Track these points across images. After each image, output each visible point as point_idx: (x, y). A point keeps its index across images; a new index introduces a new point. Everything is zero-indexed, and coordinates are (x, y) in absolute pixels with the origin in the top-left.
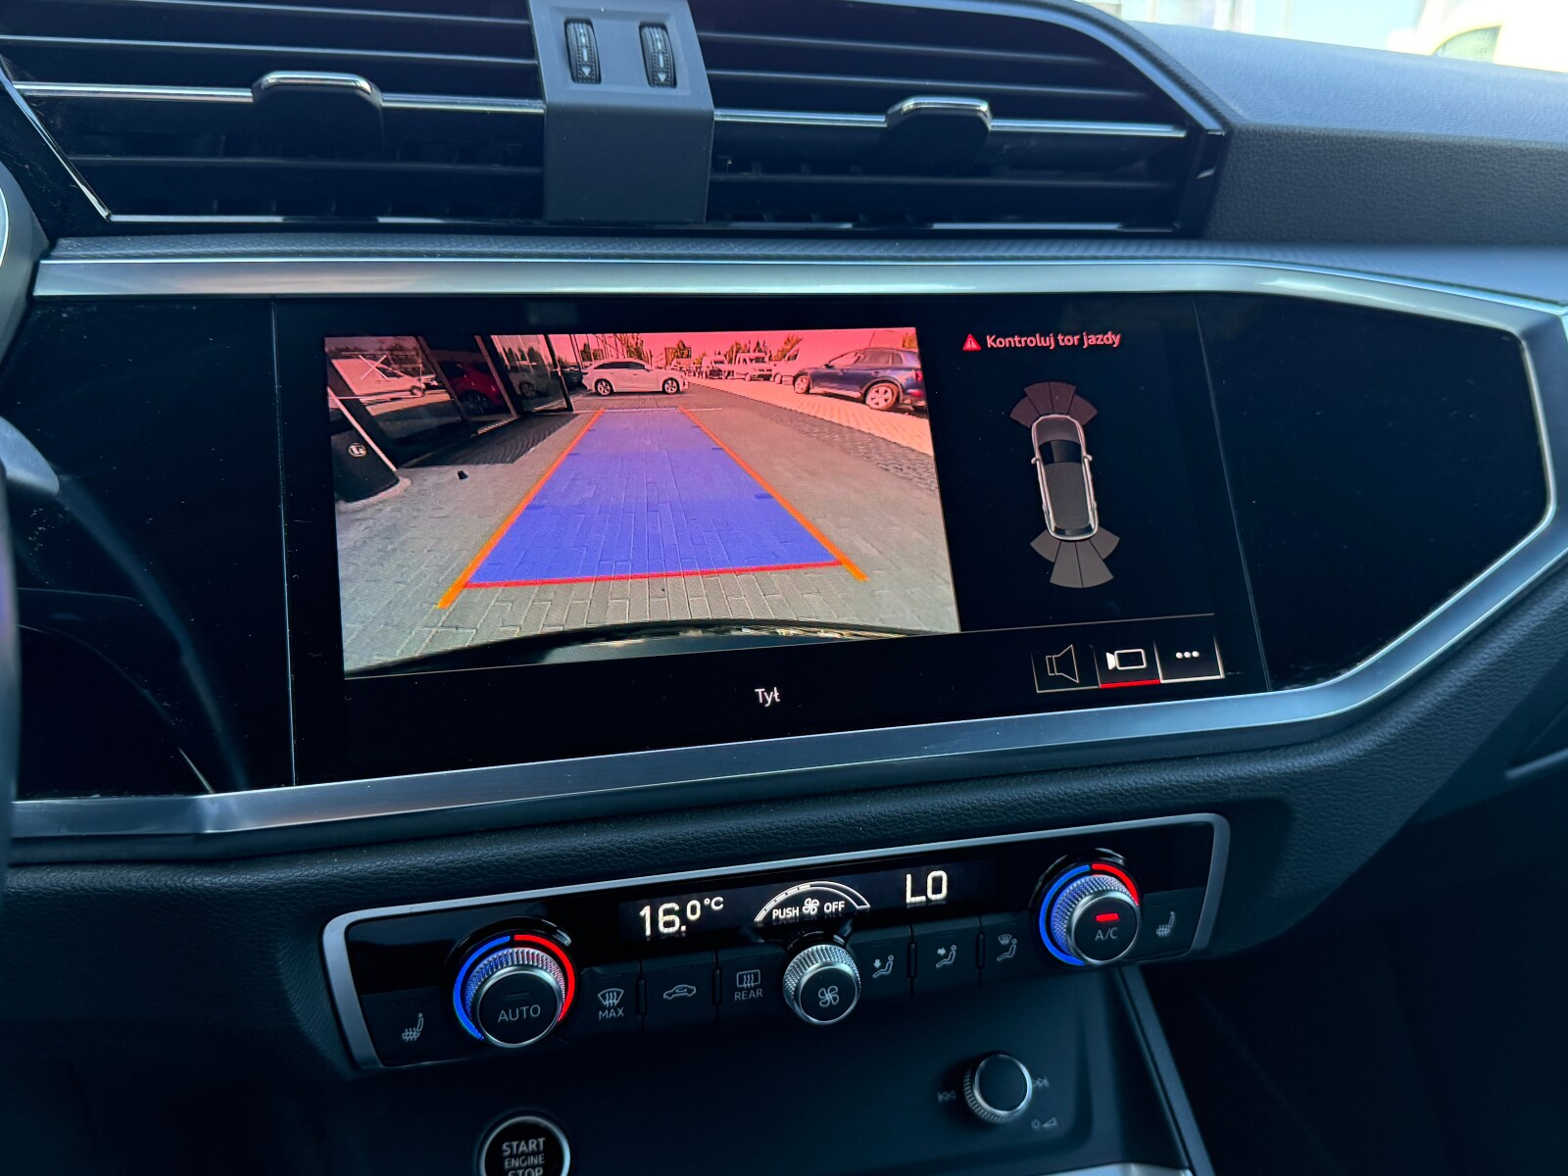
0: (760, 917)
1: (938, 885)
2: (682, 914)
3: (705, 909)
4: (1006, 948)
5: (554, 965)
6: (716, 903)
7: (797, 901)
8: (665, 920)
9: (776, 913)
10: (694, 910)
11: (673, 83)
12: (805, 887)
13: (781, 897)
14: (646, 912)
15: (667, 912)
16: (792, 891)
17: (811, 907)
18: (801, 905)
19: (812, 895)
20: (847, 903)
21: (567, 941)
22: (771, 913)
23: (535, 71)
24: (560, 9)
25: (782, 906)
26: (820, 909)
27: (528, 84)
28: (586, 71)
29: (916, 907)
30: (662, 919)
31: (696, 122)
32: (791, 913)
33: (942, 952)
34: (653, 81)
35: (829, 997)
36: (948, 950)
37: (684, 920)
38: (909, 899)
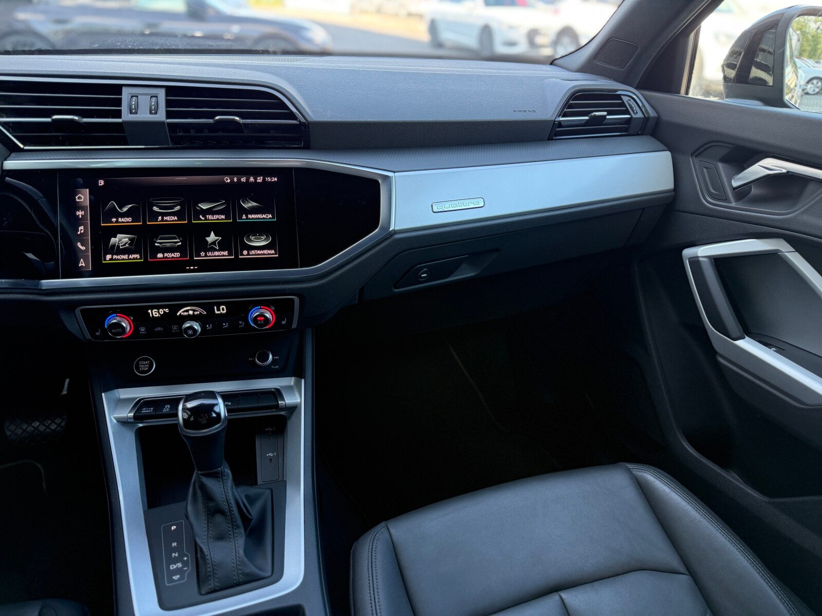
0: (178, 314)
1: (223, 310)
2: (158, 312)
3: (164, 312)
4: (241, 324)
5: (126, 321)
6: (167, 310)
7: (187, 311)
8: (155, 313)
9: (182, 313)
10: (161, 311)
11: (156, 113)
12: (189, 308)
13: (183, 310)
14: (150, 311)
15: (155, 312)
16: (185, 309)
17: (191, 312)
18: (188, 312)
19: (191, 310)
20: (200, 312)
21: (132, 318)
22: (181, 314)
23: (120, 111)
24: (130, 93)
25: (184, 312)
26: (193, 313)
27: (118, 114)
28: (134, 111)
29: (218, 314)
30: (154, 313)
31: (161, 124)
32: (186, 314)
33: (224, 324)
34: (151, 113)
35: (190, 332)
36: (226, 324)
37: (159, 314)
38: (216, 312)
